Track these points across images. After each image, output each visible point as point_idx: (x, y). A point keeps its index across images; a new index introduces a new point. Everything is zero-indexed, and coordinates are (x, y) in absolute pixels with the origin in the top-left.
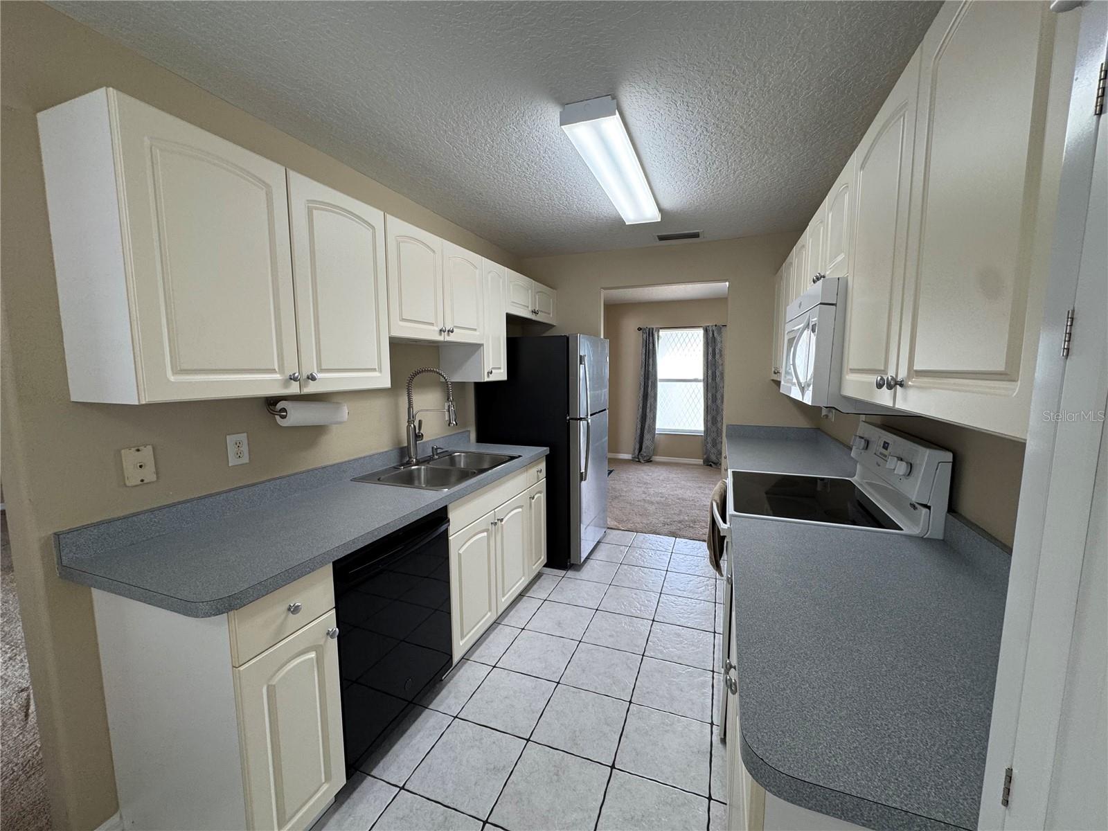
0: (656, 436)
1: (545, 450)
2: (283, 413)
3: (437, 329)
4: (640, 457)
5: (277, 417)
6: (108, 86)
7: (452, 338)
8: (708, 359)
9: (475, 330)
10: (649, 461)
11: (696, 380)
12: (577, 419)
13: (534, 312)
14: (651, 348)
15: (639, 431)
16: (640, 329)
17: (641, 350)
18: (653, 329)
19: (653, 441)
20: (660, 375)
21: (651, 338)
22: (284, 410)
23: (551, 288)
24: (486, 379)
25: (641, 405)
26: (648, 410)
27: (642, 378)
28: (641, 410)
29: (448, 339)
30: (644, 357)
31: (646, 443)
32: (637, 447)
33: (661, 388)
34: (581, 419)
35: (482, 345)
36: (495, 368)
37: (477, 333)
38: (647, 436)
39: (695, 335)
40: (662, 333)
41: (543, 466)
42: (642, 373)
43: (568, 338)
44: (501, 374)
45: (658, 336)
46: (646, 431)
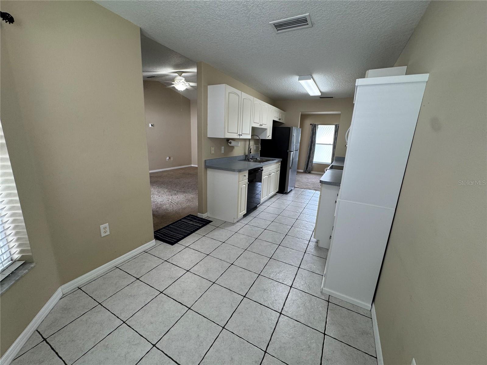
0: (313, 164)
1: (281, 159)
2: (230, 143)
3: (259, 125)
4: (306, 171)
5: (229, 144)
6: (226, 84)
7: (262, 127)
8: (335, 136)
9: (266, 125)
10: (310, 173)
11: (330, 144)
12: (291, 151)
13: (280, 119)
14: (314, 131)
15: (307, 162)
16: (311, 124)
17: (310, 132)
18: (316, 124)
19: (312, 166)
20: (317, 142)
21: (315, 128)
22: (231, 142)
23: (284, 111)
24: (267, 139)
25: (309, 152)
26: (311, 154)
27: (310, 143)
28: (308, 154)
29: (261, 127)
30: (311, 135)
31: (309, 166)
32: (306, 167)
33: (317, 146)
34: (292, 151)
35: (267, 129)
36: (269, 135)
37: (266, 126)
38: (310, 164)
39: (332, 128)
40: (319, 126)
41: (280, 163)
42: (310, 141)
43: (290, 128)
44: (270, 138)
45: (318, 127)
46: (309, 162)
